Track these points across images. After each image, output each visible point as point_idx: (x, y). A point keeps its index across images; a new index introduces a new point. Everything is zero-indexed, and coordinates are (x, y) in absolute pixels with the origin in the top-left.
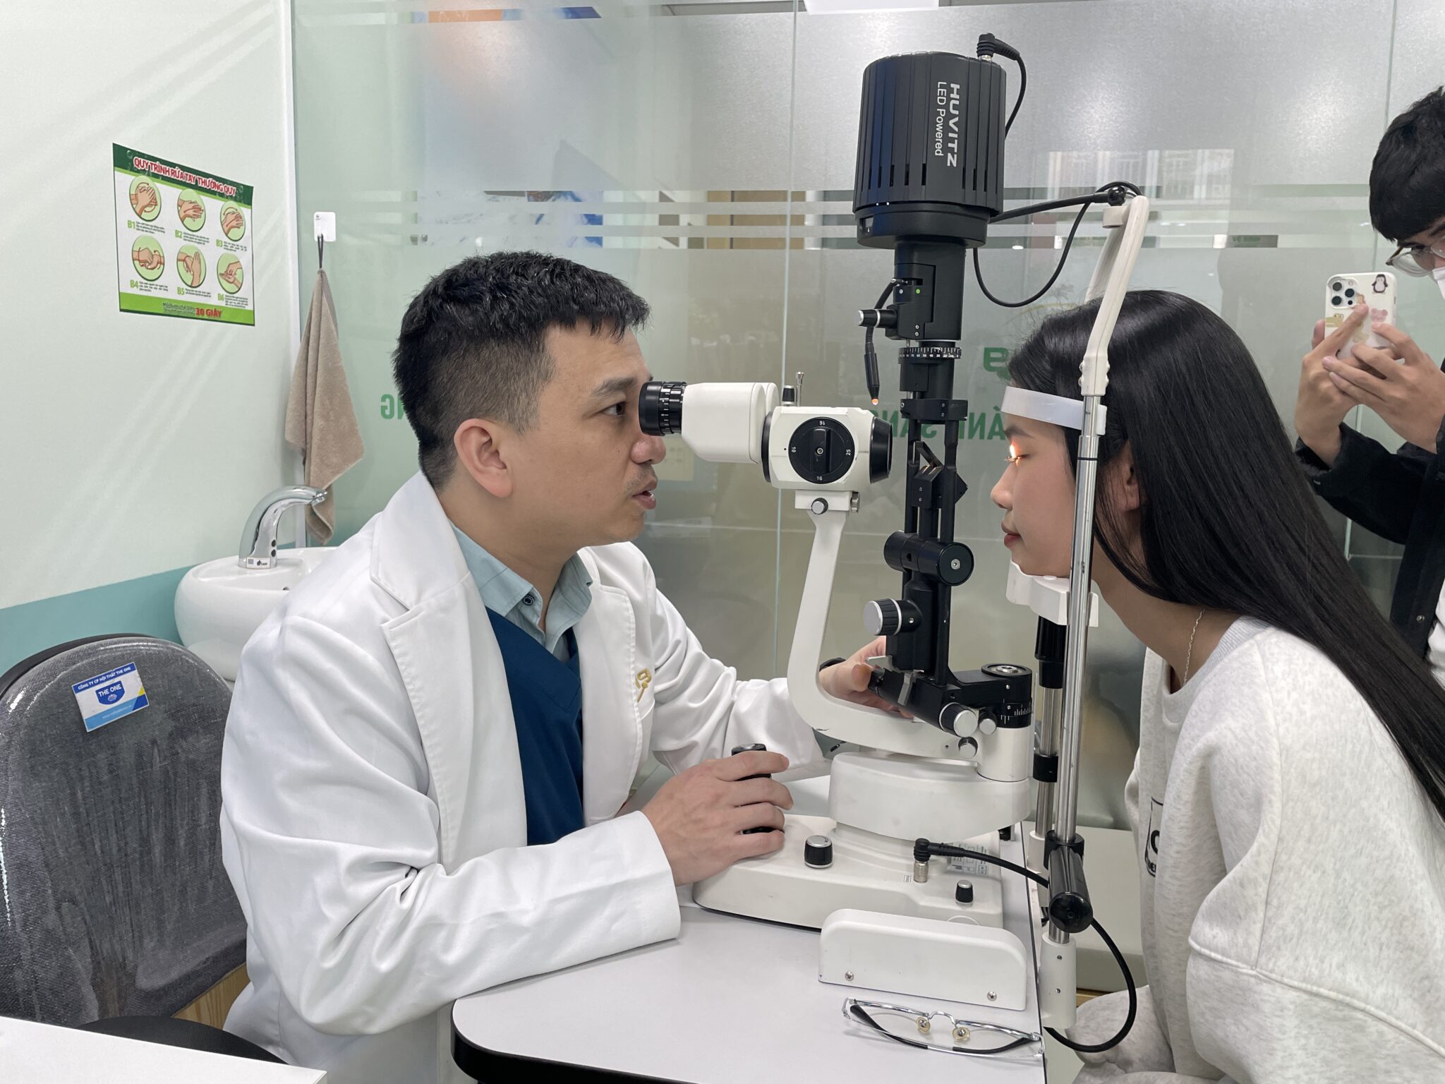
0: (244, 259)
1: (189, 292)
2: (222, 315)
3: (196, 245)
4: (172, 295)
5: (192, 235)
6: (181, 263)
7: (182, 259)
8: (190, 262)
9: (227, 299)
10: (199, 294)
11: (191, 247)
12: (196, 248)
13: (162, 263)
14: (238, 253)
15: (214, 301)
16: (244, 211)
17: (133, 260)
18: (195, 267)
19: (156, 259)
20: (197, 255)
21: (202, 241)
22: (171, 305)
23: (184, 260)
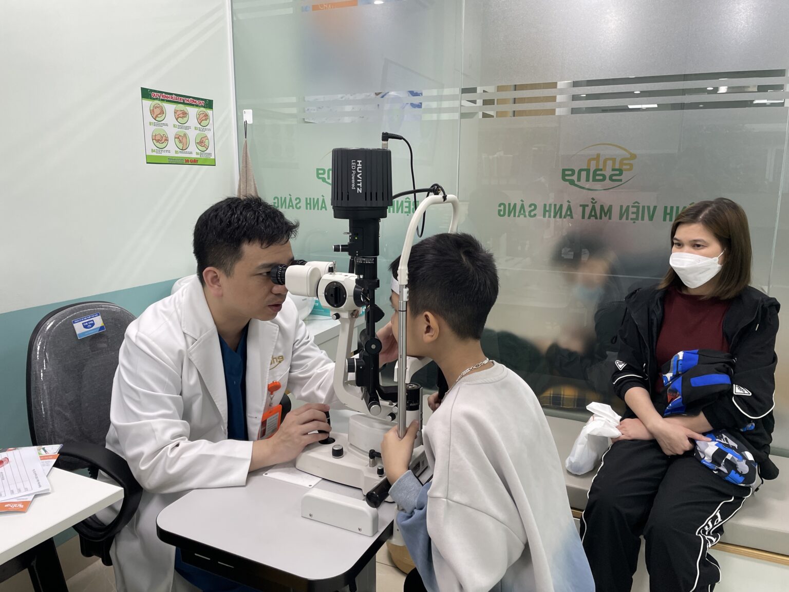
0: (210, 135)
1: (181, 152)
2: (198, 162)
3: (185, 130)
4: (172, 154)
5: (182, 126)
6: (176, 140)
7: (177, 137)
8: (181, 139)
9: (201, 154)
10: (186, 153)
11: (181, 132)
12: (184, 132)
13: (167, 140)
14: (206, 132)
15: (194, 156)
16: (209, 112)
17: (153, 140)
18: (184, 140)
19: (164, 138)
20: (185, 135)
21: (188, 128)
22: (172, 159)
23: (178, 138)
